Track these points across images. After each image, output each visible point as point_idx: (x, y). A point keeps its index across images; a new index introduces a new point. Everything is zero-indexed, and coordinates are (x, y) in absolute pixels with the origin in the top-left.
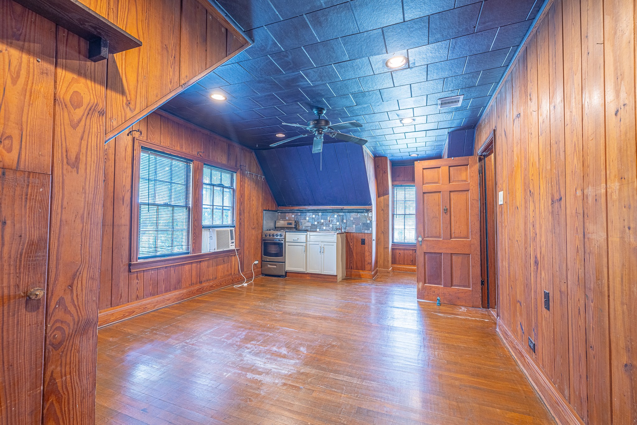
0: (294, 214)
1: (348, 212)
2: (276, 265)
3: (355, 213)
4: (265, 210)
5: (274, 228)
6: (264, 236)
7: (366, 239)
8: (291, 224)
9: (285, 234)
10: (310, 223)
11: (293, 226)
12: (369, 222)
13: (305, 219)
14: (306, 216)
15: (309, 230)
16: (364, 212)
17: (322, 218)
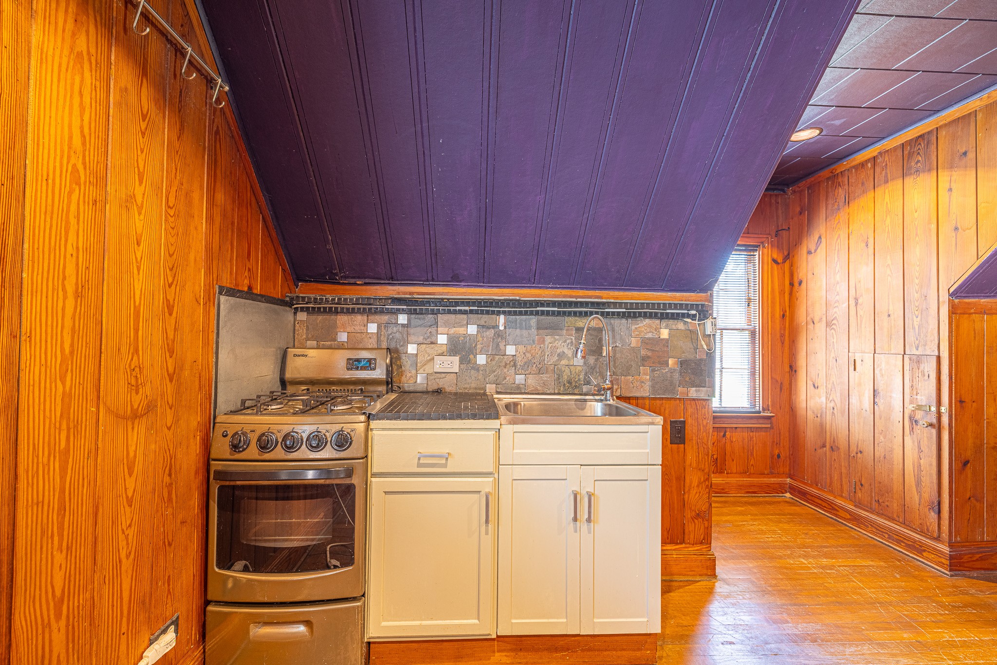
0: (377, 317)
1: (623, 315)
2: (304, 622)
3: (647, 321)
4: (231, 292)
5: (277, 387)
6: (221, 448)
7: (690, 421)
9: (367, 429)
10: (456, 359)
11: (379, 373)
12: (705, 357)
13: (432, 343)
14: (437, 331)
15: (448, 389)
16: (688, 316)
17: (510, 339)
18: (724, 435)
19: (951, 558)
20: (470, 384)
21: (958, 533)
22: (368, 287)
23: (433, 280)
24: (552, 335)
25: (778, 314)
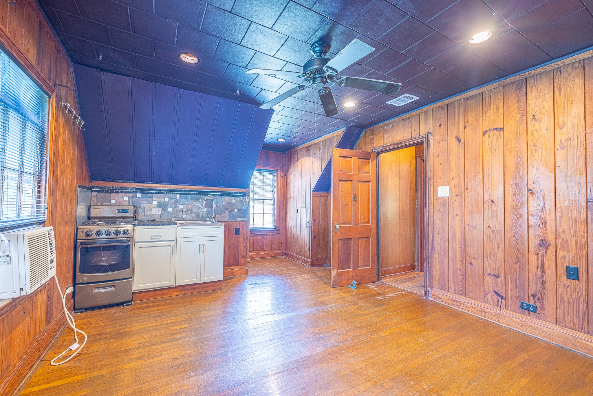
0: (128, 194)
1: (220, 195)
2: (114, 286)
3: (228, 197)
4: (80, 187)
5: (87, 219)
6: (81, 236)
7: (241, 228)
8: (125, 211)
9: (134, 229)
10: (161, 209)
11: (131, 214)
12: (245, 208)
13: (151, 204)
14: (153, 199)
15: (157, 220)
16: (241, 196)
17: (181, 202)
18: (264, 237)
19: (311, 262)
20: (166, 217)
21: (313, 256)
22: (124, 183)
23: (151, 182)
24: (196, 201)
25: (282, 195)
